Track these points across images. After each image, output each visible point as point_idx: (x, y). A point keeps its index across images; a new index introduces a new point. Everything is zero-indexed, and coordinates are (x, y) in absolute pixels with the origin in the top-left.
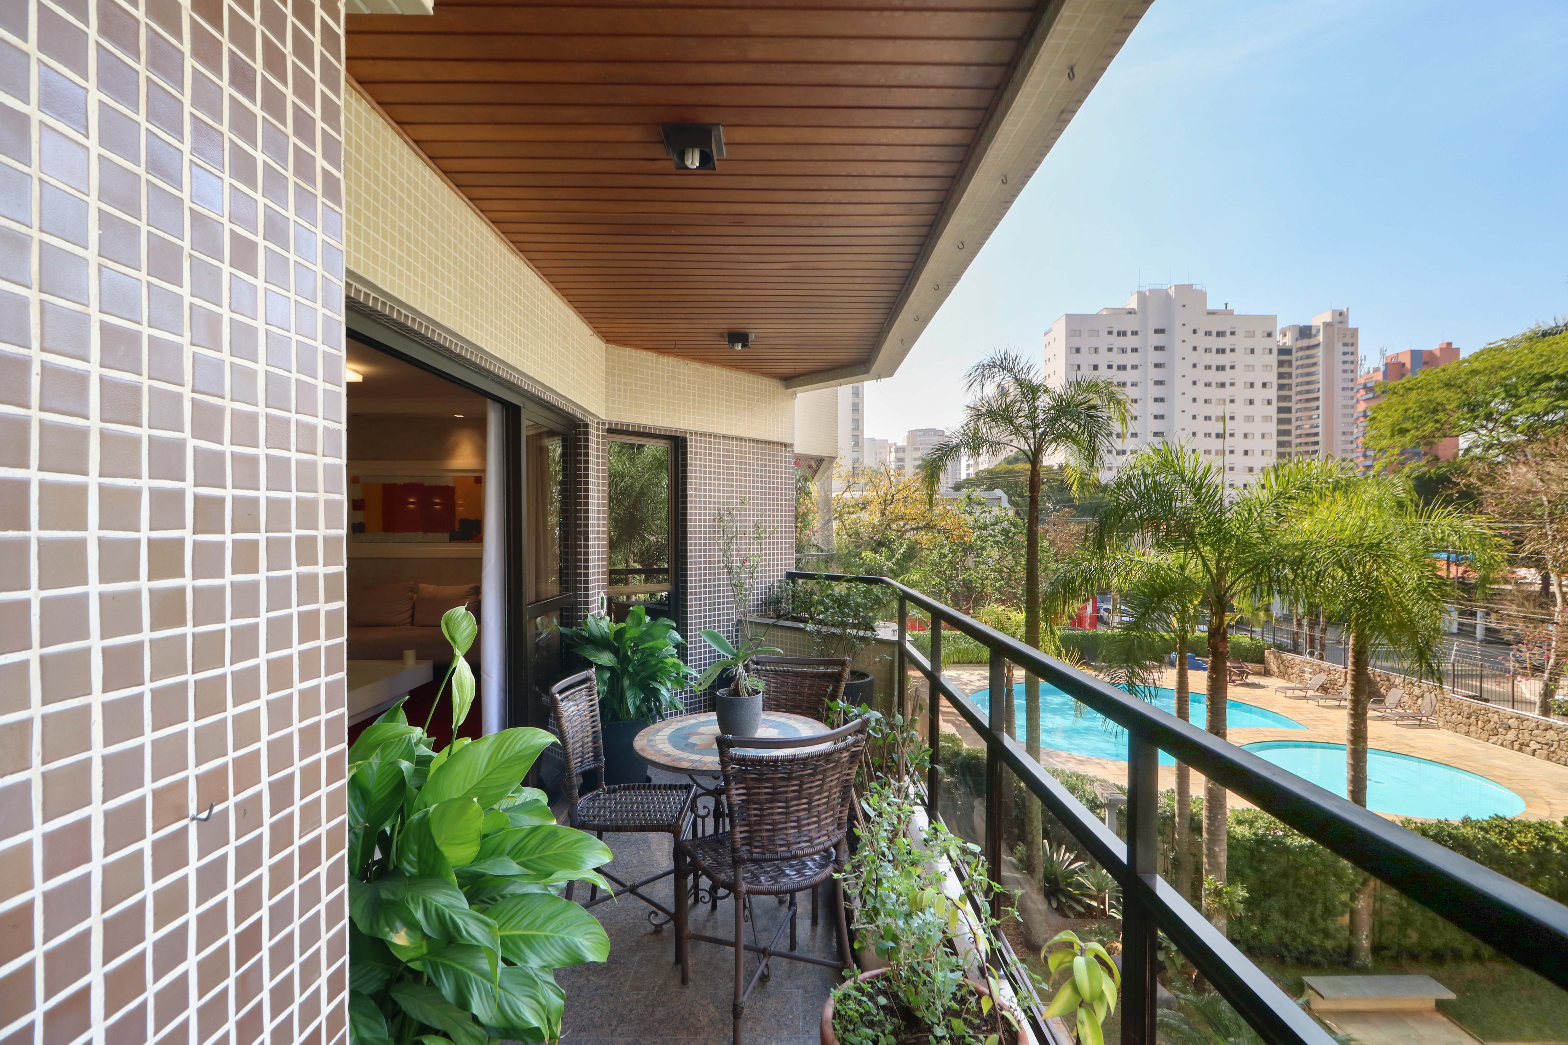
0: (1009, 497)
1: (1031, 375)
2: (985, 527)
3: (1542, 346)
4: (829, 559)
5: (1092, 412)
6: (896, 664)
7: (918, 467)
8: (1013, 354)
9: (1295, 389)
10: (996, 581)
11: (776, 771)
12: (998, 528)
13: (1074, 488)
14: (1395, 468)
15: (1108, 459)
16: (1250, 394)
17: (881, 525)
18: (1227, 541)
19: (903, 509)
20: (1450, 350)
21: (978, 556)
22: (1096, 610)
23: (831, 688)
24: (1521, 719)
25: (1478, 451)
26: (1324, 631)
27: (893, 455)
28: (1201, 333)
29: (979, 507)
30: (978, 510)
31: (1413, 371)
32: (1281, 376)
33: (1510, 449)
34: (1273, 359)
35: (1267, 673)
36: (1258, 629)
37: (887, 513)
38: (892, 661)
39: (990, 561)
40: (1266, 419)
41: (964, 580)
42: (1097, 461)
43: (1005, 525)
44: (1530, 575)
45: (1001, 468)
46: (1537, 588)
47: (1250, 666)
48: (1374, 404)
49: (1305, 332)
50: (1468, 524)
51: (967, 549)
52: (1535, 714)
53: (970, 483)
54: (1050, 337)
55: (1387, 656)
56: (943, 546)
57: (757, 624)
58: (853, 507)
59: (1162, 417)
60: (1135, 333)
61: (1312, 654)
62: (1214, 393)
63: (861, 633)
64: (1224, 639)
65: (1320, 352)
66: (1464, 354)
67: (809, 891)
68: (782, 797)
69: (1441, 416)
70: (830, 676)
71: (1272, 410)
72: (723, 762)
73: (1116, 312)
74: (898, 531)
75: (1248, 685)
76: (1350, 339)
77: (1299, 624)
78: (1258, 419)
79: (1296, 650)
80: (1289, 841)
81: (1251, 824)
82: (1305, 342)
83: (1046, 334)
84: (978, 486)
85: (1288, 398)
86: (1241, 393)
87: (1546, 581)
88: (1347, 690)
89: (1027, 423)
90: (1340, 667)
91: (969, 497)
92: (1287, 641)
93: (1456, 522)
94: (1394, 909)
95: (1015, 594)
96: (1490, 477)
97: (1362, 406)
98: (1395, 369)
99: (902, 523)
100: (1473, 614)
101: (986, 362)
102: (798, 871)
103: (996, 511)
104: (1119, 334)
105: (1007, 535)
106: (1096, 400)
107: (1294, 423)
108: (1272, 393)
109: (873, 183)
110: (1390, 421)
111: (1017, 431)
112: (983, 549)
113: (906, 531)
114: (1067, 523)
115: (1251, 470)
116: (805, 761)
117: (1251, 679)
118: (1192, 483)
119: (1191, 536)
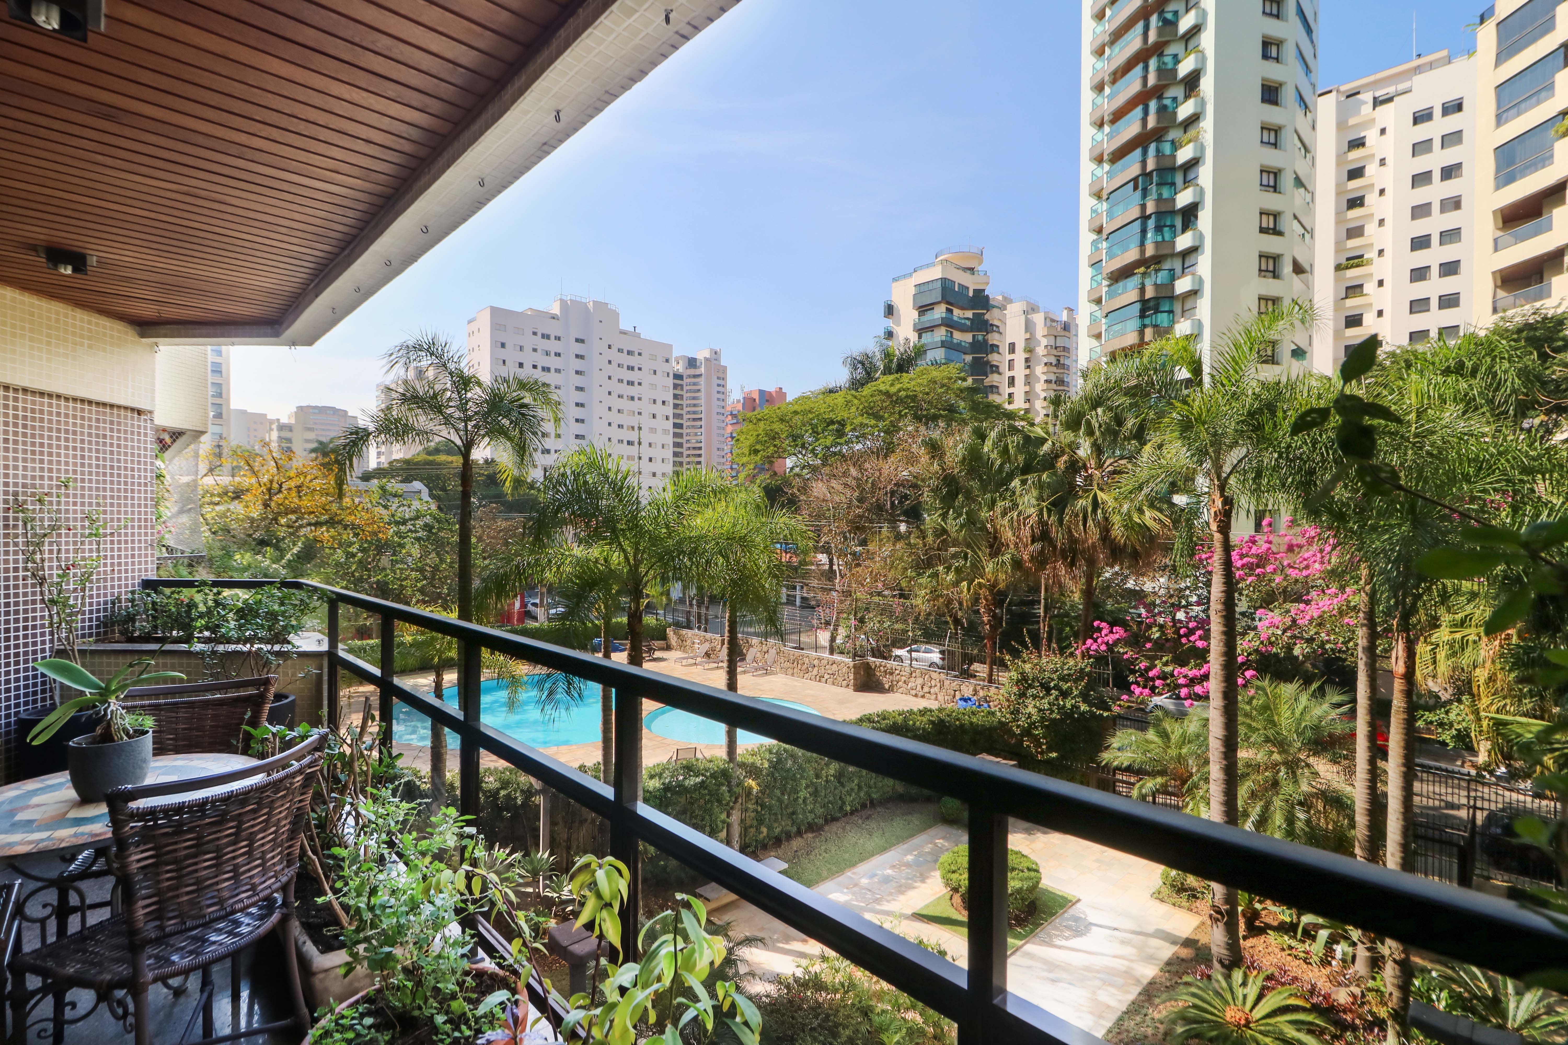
0: (430, 490)
1: (462, 365)
2: (404, 522)
3: (829, 399)
4: (193, 562)
5: (524, 410)
6: (325, 678)
7: (313, 451)
8: (442, 340)
9: (686, 409)
10: (418, 580)
11: (204, 816)
12: (420, 523)
13: (507, 484)
14: (752, 478)
15: (538, 457)
16: (654, 409)
17: (264, 519)
18: (642, 536)
19: (296, 500)
20: (781, 393)
21: (394, 554)
22: (524, 605)
23: (249, 714)
24: (820, 659)
25: (797, 470)
26: (707, 608)
27: (275, 435)
28: (615, 349)
29: (396, 500)
30: (394, 504)
31: (761, 405)
32: (676, 397)
33: (814, 469)
34: (670, 381)
35: (668, 648)
36: (661, 612)
37: (273, 504)
38: (320, 677)
39: (410, 559)
40: (665, 431)
41: (378, 582)
42: (527, 458)
43: (428, 519)
44: (823, 558)
45: (420, 458)
46: (827, 567)
47: (657, 643)
48: (738, 428)
49: (692, 363)
50: (793, 522)
51: (381, 547)
52: (826, 655)
53: (379, 473)
54: (474, 326)
55: (750, 624)
56: (351, 544)
57: (93, 652)
58: (219, 495)
59: (582, 421)
60: (558, 338)
61: (699, 628)
62: (625, 404)
63: (277, 648)
64: (640, 619)
65: (702, 381)
66: (789, 398)
67: (228, 963)
68: (210, 846)
69: (777, 442)
70: (247, 699)
71: (669, 425)
72: (116, 823)
73: (539, 314)
74: (289, 526)
75: (655, 660)
76: (721, 375)
77: (691, 605)
78: (659, 431)
79: (689, 627)
80: (687, 783)
81: (660, 775)
82: (692, 372)
83: (469, 322)
84: (393, 477)
85: (680, 416)
86: (648, 408)
87: (831, 563)
88: (724, 653)
89: (457, 414)
90: (718, 636)
91: (382, 488)
92: (682, 619)
93: (787, 521)
94: (753, 815)
95: (440, 594)
96: (804, 489)
97: (729, 429)
98: (749, 402)
99: (293, 517)
100: (795, 588)
101: (410, 343)
102: (230, 933)
103: (416, 504)
104: (543, 336)
105: (430, 531)
106: (528, 400)
107: (685, 438)
108: (669, 410)
109: (324, 134)
110: (748, 443)
111: (447, 421)
112: (402, 546)
113: (301, 526)
114: (494, 519)
115: (654, 475)
116: (243, 797)
117: (658, 654)
118: (613, 484)
119: (614, 530)
